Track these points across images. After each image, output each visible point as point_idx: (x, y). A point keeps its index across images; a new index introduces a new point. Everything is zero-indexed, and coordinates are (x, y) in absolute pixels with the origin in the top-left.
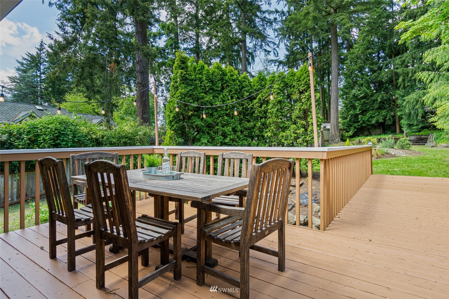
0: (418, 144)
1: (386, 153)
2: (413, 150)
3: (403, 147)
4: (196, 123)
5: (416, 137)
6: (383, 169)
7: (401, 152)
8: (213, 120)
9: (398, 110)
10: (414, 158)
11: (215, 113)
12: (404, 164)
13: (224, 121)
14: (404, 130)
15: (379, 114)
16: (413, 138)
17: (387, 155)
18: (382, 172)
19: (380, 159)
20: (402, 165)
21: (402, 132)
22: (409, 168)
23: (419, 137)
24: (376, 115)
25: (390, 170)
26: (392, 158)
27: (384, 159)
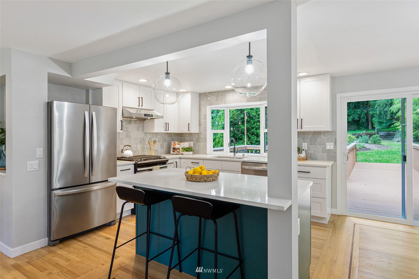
0: (387, 139)
1: (363, 147)
2: (383, 144)
3: (375, 142)
4: (242, 128)
5: (385, 133)
6: (362, 158)
7: (373, 146)
8: (250, 125)
9: (370, 109)
10: (383, 151)
11: (252, 121)
12: (376, 156)
13: (257, 126)
14: (376, 127)
15: (354, 113)
16: (382, 133)
17: (364, 148)
18: (362, 161)
19: (359, 151)
20: (375, 156)
21: (373, 128)
22: (380, 158)
23: (388, 133)
24: (352, 113)
25: (367, 159)
26: (367, 151)
27: (361, 152)
